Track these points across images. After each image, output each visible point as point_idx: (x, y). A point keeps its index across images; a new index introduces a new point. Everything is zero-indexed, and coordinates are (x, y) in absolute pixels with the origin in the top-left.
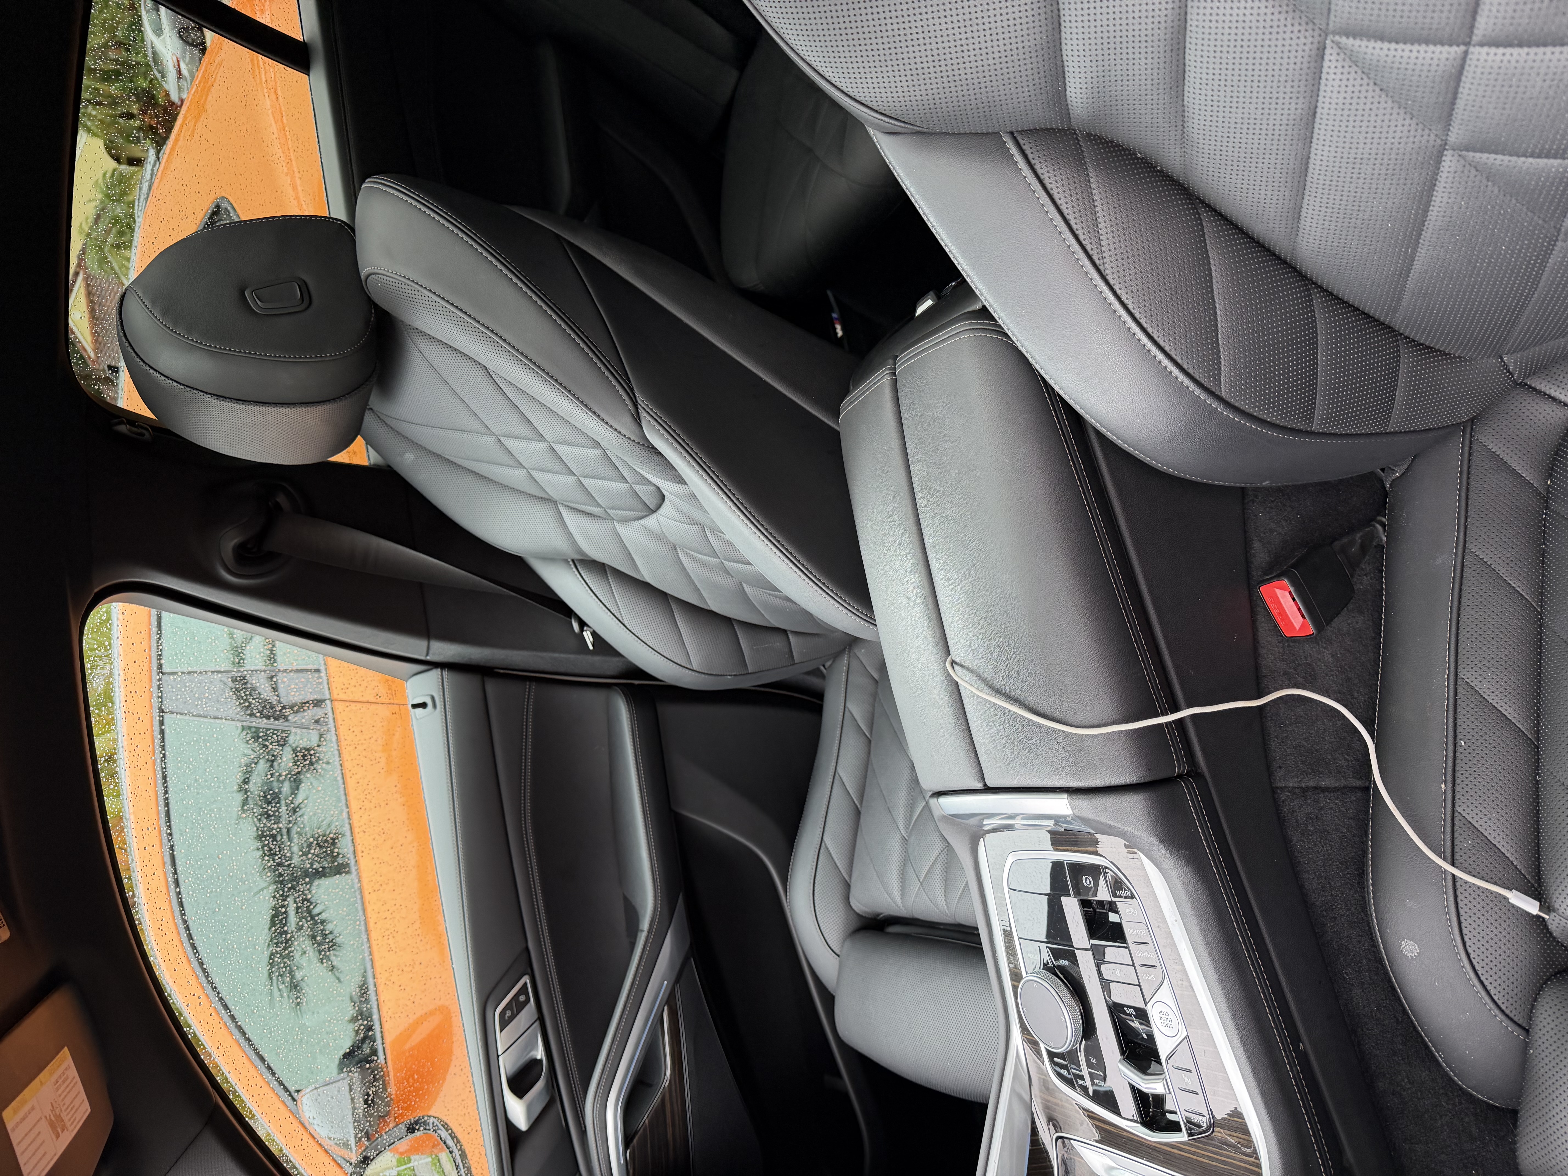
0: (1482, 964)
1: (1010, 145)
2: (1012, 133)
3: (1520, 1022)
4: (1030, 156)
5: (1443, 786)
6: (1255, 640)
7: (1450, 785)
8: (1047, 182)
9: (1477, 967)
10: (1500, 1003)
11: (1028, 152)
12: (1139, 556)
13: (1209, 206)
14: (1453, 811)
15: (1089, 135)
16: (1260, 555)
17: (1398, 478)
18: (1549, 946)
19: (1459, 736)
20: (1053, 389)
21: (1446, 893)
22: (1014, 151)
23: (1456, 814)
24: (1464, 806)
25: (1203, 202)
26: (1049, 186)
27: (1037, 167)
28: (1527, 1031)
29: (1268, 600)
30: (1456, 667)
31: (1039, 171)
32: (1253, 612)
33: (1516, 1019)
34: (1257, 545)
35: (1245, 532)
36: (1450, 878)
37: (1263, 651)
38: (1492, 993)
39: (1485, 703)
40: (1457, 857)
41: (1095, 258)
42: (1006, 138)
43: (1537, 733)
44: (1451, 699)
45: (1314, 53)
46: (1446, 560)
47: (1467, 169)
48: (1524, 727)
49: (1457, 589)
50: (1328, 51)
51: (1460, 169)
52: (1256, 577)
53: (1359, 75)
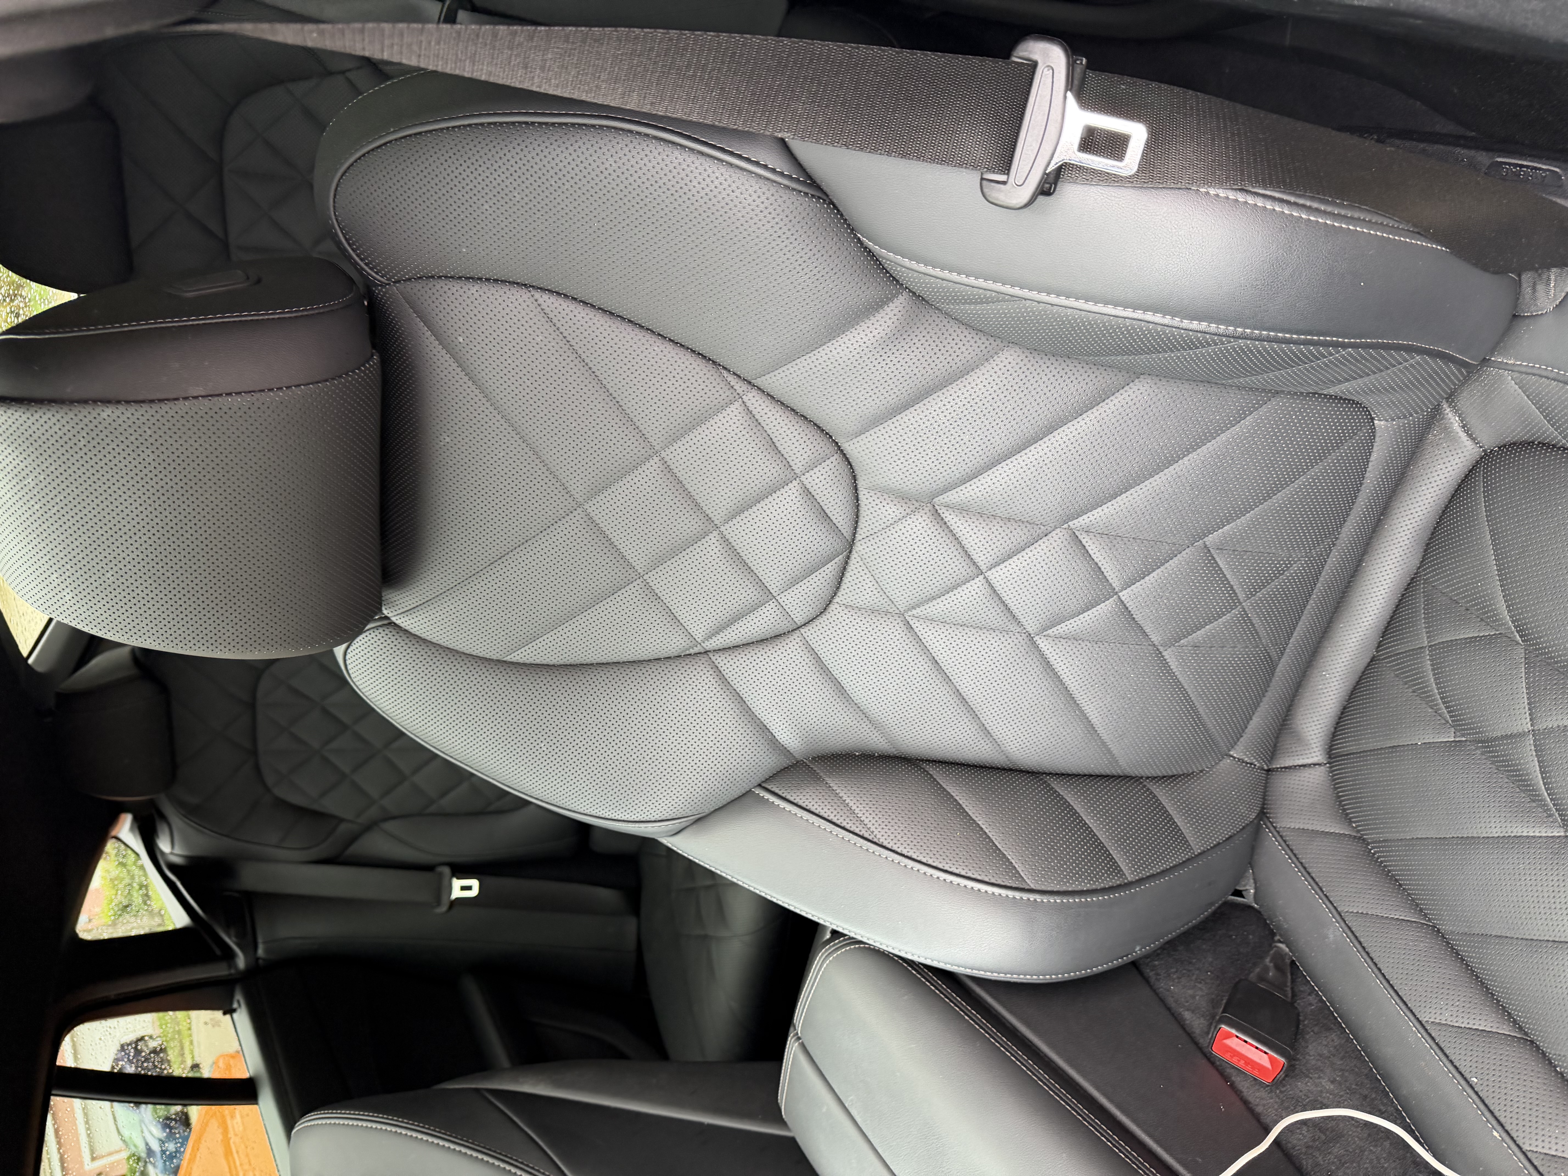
1: (763, 794)
2: (760, 785)
4: (780, 793)
5: (1495, 1133)
6: (1246, 1103)
7: (1499, 1128)
8: (801, 803)
11: (777, 791)
12: (1079, 1071)
13: (927, 760)
14: (1524, 1153)
15: (814, 758)
16: (1196, 1023)
17: (1255, 893)
19: (1468, 1076)
20: (913, 961)
22: (767, 796)
23: (1529, 1154)
24: (1528, 1141)
25: (922, 760)
26: (804, 805)
27: (788, 797)
29: (1227, 1057)
30: (1415, 1015)
31: (792, 799)
32: (1226, 1078)
34: (1187, 1015)
35: (1169, 1009)
37: (1259, 1109)
39: (1460, 1030)
41: (866, 835)
42: (758, 791)
43: (1520, 1028)
44: (1434, 1046)
45: (904, 628)
46: (1335, 932)
47: (1057, 641)
48: (1506, 1029)
49: (1360, 949)
50: (911, 623)
51: (1053, 643)
52: (1203, 1042)
53: (941, 625)
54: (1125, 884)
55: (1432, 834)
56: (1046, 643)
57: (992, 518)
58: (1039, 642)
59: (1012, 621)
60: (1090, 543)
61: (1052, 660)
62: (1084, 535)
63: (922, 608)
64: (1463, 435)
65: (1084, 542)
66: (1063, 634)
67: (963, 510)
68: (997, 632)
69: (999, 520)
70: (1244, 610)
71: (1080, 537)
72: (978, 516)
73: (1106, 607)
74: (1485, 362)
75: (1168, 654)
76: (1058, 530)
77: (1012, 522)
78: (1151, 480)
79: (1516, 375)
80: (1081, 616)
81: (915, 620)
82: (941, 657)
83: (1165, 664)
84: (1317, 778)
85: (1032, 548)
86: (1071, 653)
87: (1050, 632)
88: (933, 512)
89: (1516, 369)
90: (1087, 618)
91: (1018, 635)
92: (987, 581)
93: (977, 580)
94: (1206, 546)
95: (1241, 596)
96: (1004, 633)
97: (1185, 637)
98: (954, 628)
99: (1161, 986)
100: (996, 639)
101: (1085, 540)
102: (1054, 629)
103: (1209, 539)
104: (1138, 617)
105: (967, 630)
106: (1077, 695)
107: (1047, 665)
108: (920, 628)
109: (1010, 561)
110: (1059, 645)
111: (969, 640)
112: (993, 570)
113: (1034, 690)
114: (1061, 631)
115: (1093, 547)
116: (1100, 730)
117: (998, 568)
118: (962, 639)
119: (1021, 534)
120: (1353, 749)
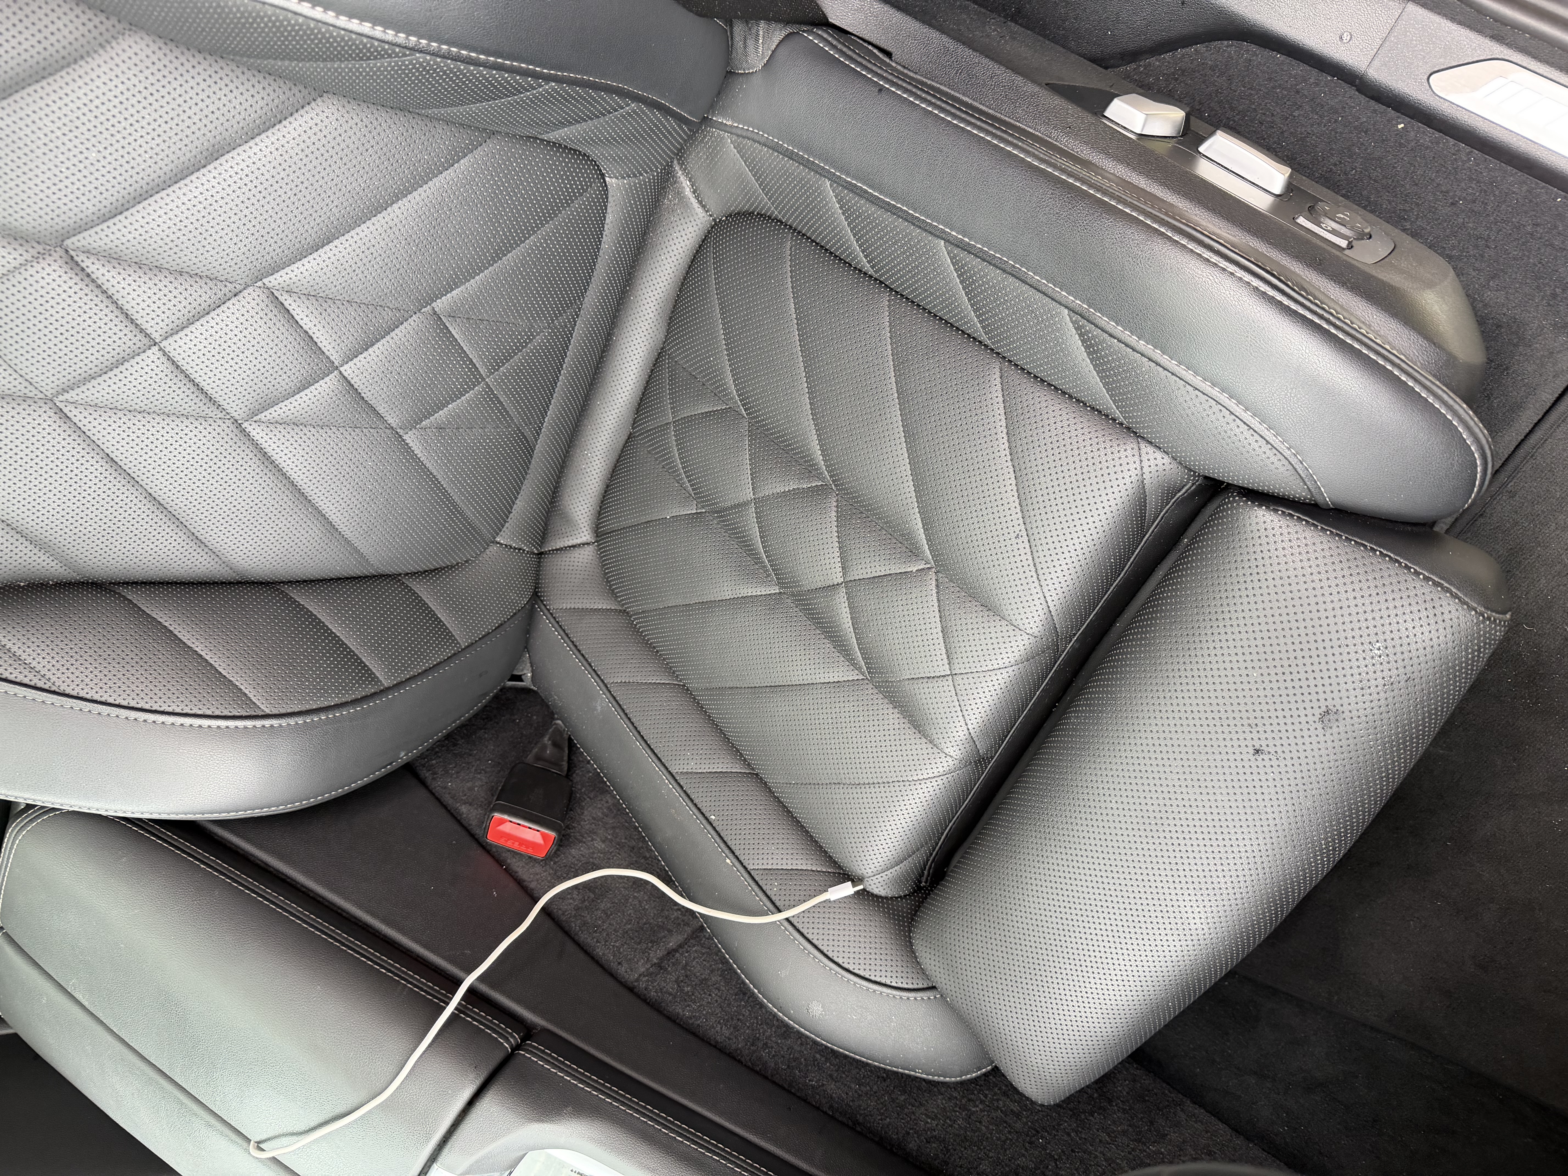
0: (862, 967)
3: (925, 986)
5: (728, 861)
7: (731, 855)
9: (862, 973)
10: (900, 985)
13: (125, 583)
14: (748, 872)
18: (888, 908)
19: (707, 815)
21: (795, 939)
23: (752, 872)
24: (751, 862)
25: (118, 584)
28: (933, 988)
29: (502, 842)
30: (666, 769)
32: (500, 862)
33: (920, 986)
34: (464, 809)
35: (445, 807)
36: (786, 924)
38: (888, 983)
39: (703, 776)
40: (778, 904)
41: (40, 684)
43: (749, 765)
44: (682, 794)
45: (56, 418)
46: (602, 703)
47: (272, 427)
48: (738, 768)
49: (623, 716)
50: (66, 410)
51: (267, 430)
52: (478, 832)
53: (110, 413)
54: (382, 691)
55: (680, 601)
56: (259, 430)
57: (156, 271)
58: (249, 429)
59: (209, 404)
60: (294, 305)
61: (268, 450)
62: (286, 296)
63: (77, 391)
64: (694, 201)
65: (286, 304)
66: (278, 419)
67: (113, 258)
68: (192, 419)
69: (167, 273)
70: (488, 386)
71: (281, 299)
72: (136, 268)
73: (327, 385)
74: (705, 120)
75: (410, 438)
76: (250, 290)
77: (186, 276)
78: (358, 230)
79: (734, 138)
80: (297, 397)
81: (71, 407)
82: (118, 453)
83: (407, 448)
84: (586, 557)
85: (218, 311)
86: (292, 441)
87: (261, 416)
88: (66, 258)
89: (734, 131)
90: (305, 398)
91: (220, 422)
92: (165, 354)
93: (149, 352)
94: (435, 313)
95: (483, 371)
96: (202, 420)
97: (426, 418)
98: (129, 416)
99: (437, 785)
100: (191, 427)
101: (288, 302)
102: (266, 413)
103: (440, 305)
104: (367, 396)
105: (149, 418)
106: (307, 491)
107: (265, 457)
108: (80, 417)
109: (192, 328)
110: (276, 432)
111: (153, 431)
112: (170, 340)
113: (251, 487)
114: (275, 414)
115: (299, 311)
116: (342, 528)
117: (176, 337)
118: (143, 430)
119: (201, 295)
120: (615, 526)
